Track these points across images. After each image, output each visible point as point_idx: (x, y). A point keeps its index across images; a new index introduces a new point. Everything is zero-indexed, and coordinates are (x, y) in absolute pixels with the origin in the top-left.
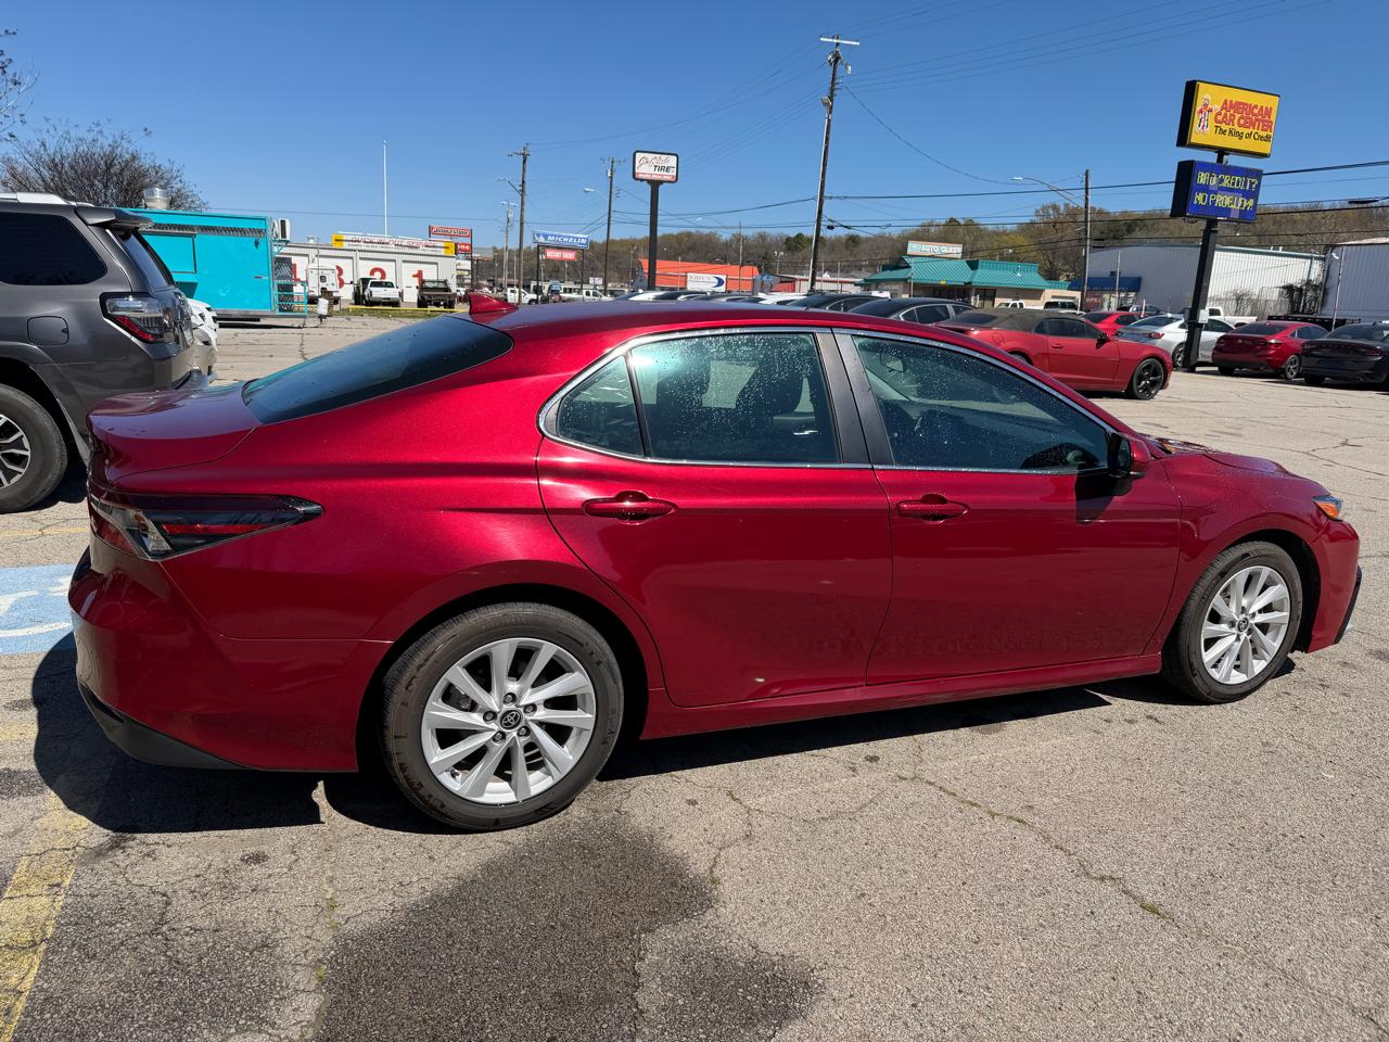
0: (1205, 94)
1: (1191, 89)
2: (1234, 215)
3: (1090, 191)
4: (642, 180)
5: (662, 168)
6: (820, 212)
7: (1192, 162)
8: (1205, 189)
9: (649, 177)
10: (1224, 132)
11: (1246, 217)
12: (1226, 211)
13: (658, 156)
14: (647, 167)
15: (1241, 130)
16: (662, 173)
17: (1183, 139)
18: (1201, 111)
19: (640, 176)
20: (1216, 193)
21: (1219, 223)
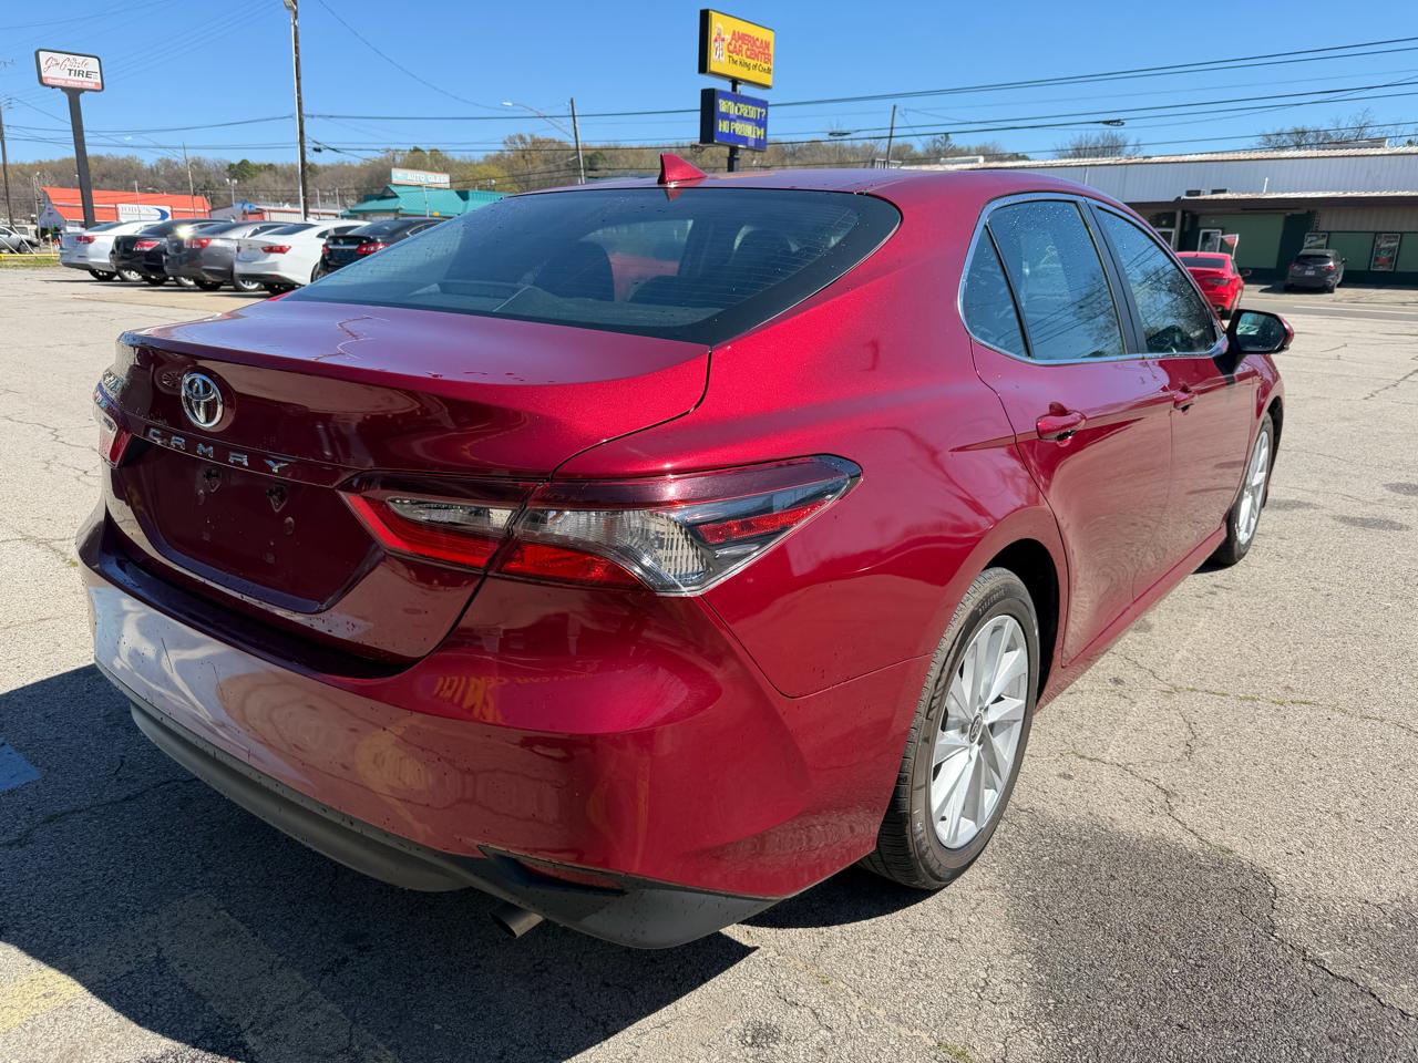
0: (719, 24)
1: (705, 17)
2: (751, 144)
3: (577, 119)
4: (53, 87)
5: (79, 73)
6: (302, 132)
7: (713, 90)
8: (726, 116)
9: (63, 84)
10: (735, 62)
11: (760, 145)
12: (744, 139)
13: (71, 57)
14: (59, 69)
15: (748, 61)
16: (80, 78)
17: (703, 67)
18: (716, 40)
19: (50, 82)
20: (735, 121)
21: (740, 152)
